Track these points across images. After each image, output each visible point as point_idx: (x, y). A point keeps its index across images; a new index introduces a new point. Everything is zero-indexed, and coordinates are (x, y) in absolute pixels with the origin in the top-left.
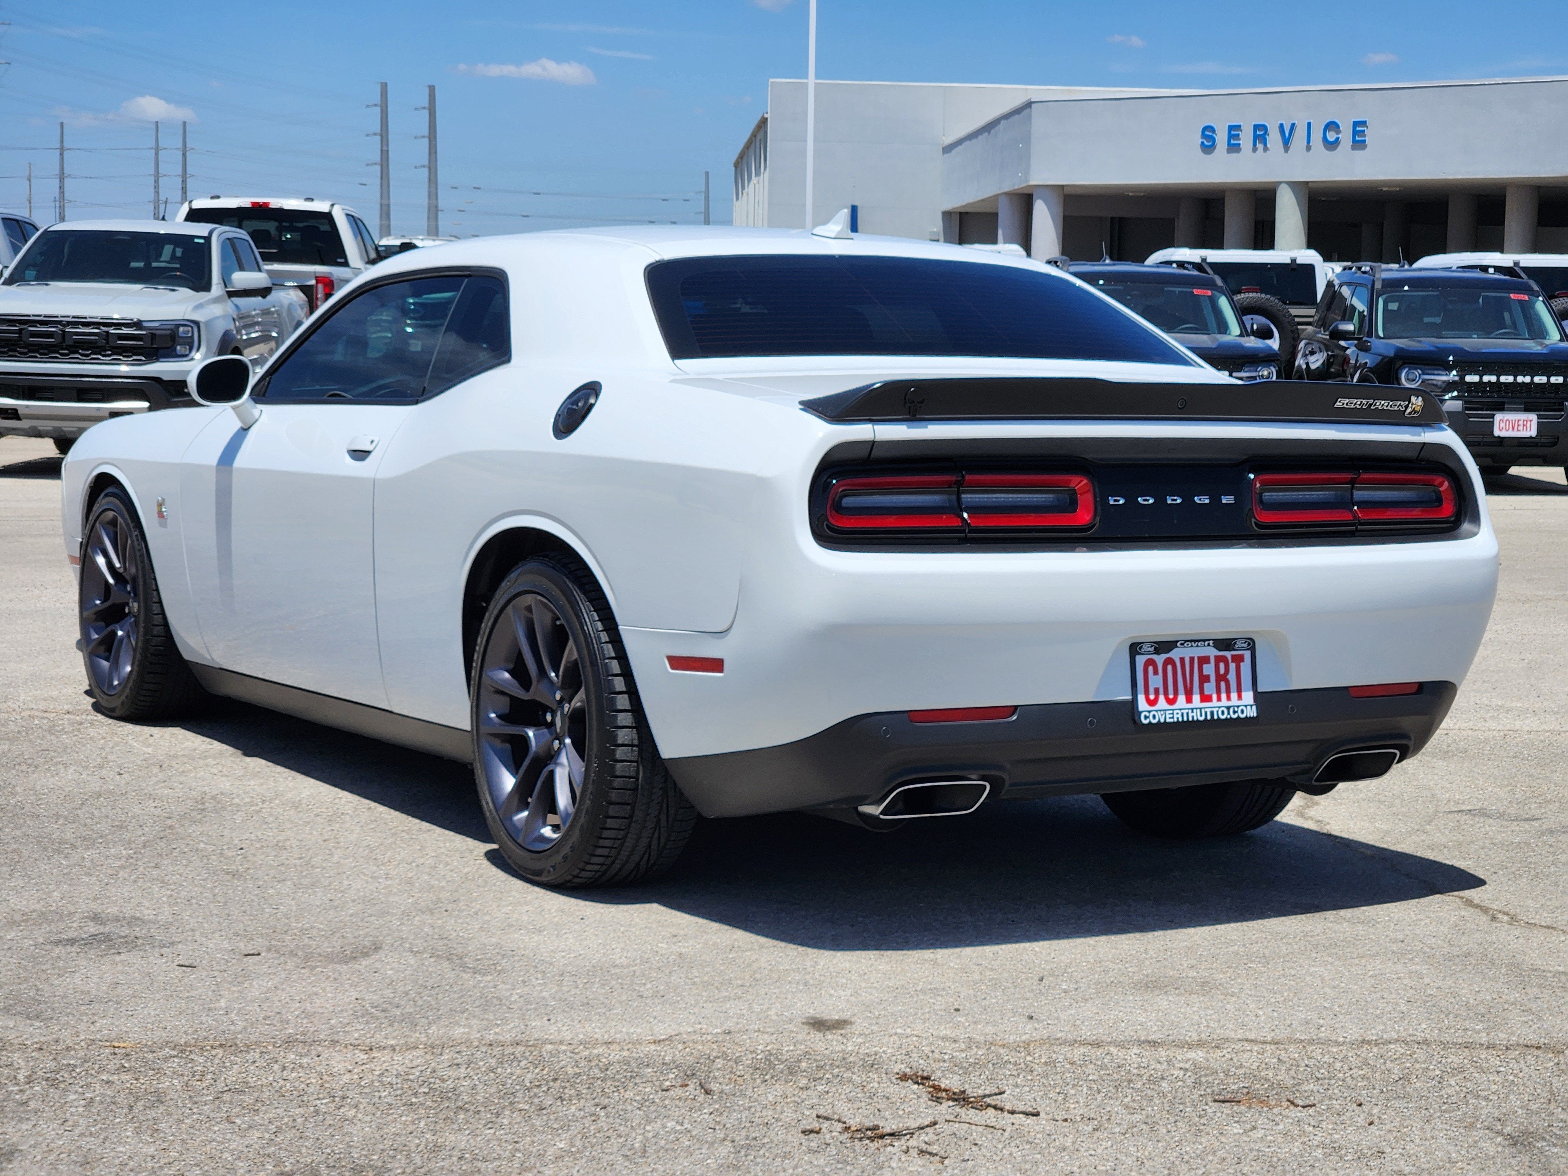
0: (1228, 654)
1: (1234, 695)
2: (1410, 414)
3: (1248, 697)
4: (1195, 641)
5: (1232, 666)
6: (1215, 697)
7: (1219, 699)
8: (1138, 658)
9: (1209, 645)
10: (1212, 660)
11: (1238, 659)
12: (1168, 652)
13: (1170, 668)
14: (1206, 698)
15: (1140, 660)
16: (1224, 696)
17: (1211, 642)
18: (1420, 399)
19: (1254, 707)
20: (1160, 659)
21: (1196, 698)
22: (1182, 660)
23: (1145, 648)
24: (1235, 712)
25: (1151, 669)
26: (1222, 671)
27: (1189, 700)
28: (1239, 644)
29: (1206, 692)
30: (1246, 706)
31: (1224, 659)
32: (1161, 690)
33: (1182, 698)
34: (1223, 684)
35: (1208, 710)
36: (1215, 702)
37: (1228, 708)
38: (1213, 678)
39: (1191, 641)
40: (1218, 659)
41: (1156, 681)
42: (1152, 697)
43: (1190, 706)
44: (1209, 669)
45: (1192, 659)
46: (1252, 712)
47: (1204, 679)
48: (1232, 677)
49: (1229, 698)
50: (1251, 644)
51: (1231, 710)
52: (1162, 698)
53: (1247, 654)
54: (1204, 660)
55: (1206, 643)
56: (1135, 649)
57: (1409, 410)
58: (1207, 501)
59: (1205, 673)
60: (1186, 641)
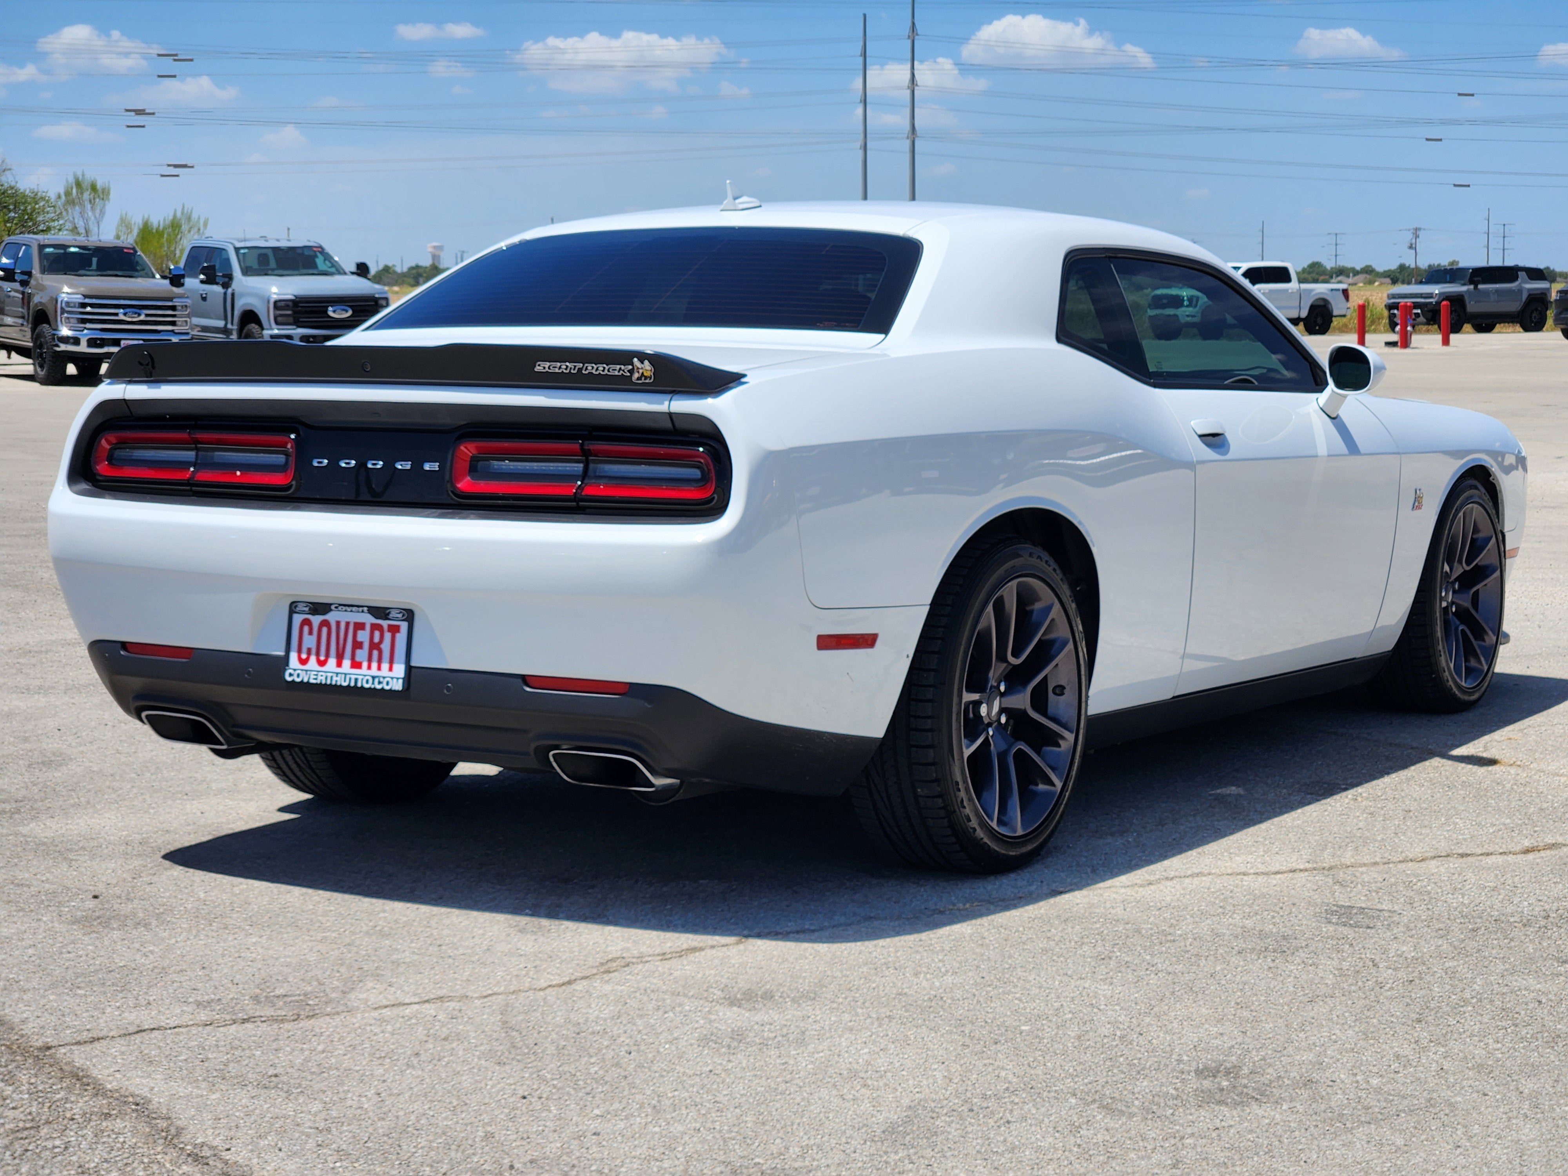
0: (385, 623)
1: (385, 666)
3: (400, 670)
4: (349, 606)
5: (388, 636)
6: (365, 665)
7: (369, 667)
8: (295, 616)
9: (363, 611)
10: (368, 627)
11: (394, 630)
12: (324, 614)
13: (325, 630)
14: (356, 665)
15: (298, 619)
16: (374, 665)
17: (366, 609)
18: (646, 362)
19: (401, 681)
20: (316, 620)
21: (347, 663)
22: (338, 623)
23: (300, 607)
24: (380, 683)
25: (306, 629)
26: (377, 639)
27: (339, 664)
28: (393, 614)
29: (358, 659)
30: (392, 678)
31: (379, 627)
32: (314, 651)
33: (332, 661)
34: (375, 653)
35: (353, 677)
36: (364, 670)
37: (374, 678)
38: (366, 646)
39: (345, 605)
40: (374, 627)
41: (310, 641)
42: (304, 656)
43: (339, 670)
44: (363, 636)
45: (348, 624)
46: (398, 686)
47: (357, 645)
48: (386, 646)
49: (379, 668)
50: (409, 615)
51: (376, 680)
52: (313, 659)
53: (404, 626)
54: (359, 626)
55: (361, 609)
56: (293, 608)
57: (636, 375)
58: (408, 467)
59: (359, 639)
60: (340, 605)
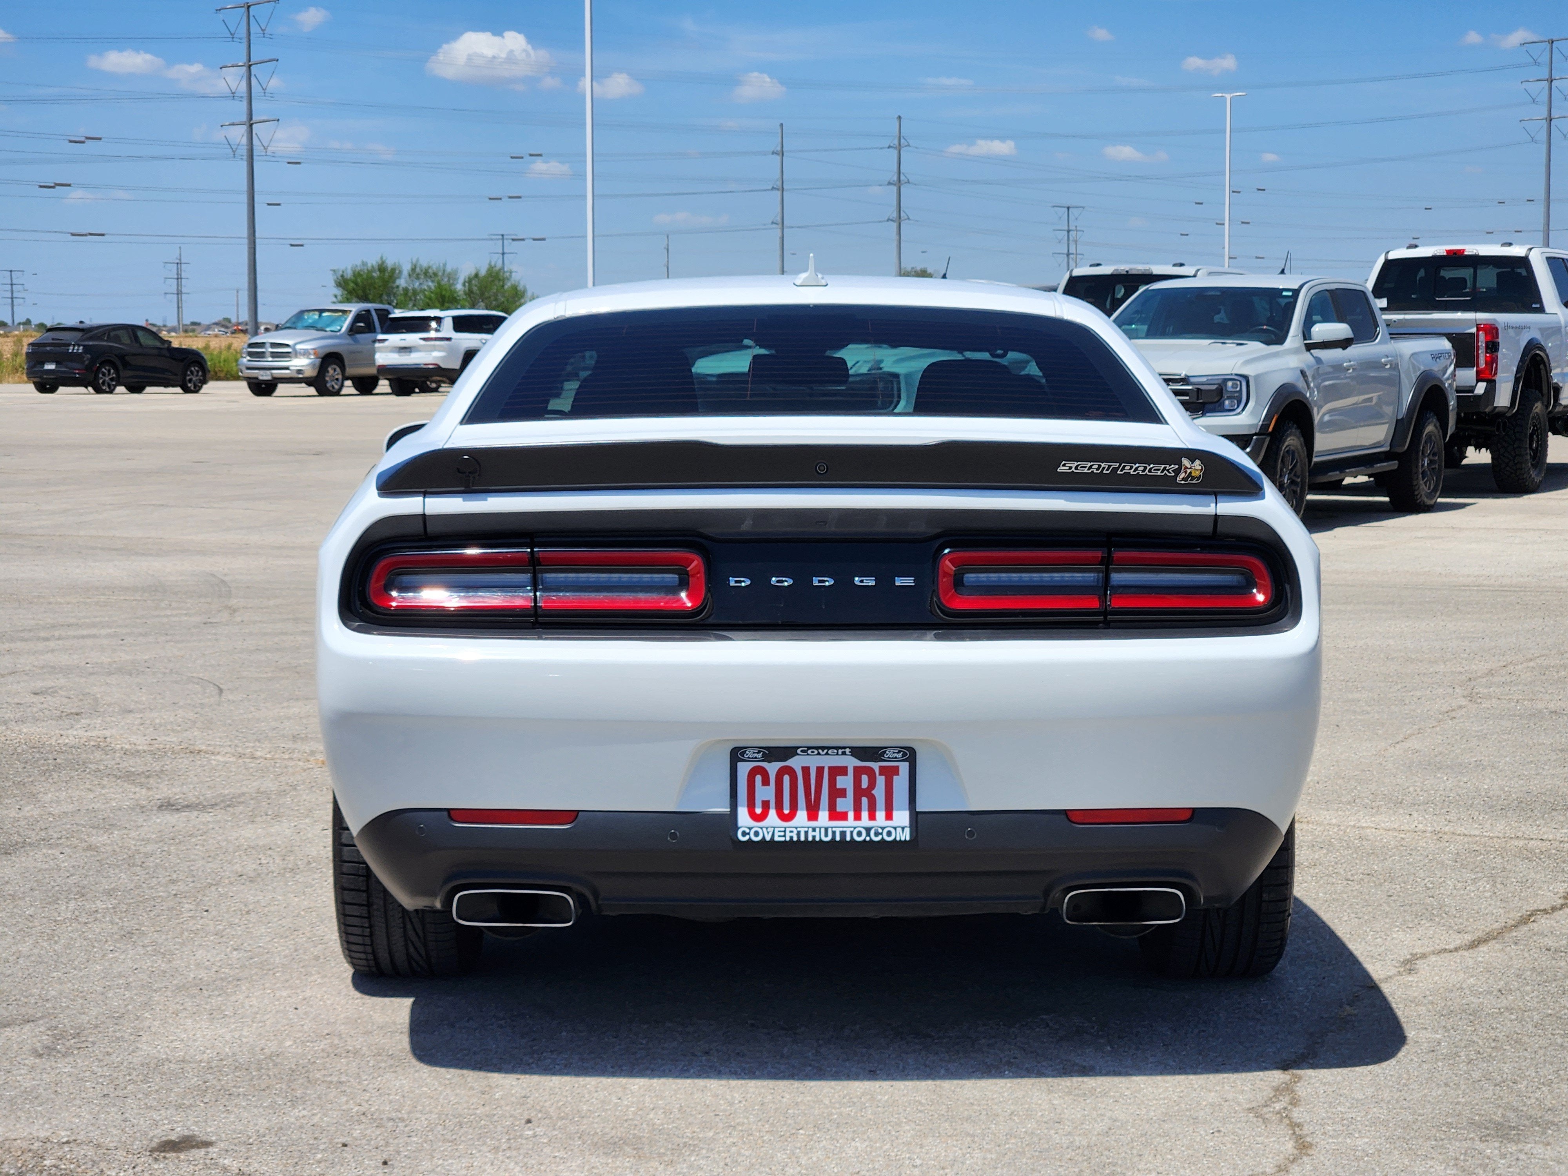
0: (875, 766)
1: (881, 814)
2: (1183, 479)
3: (902, 817)
4: (823, 748)
5: (881, 781)
6: (851, 815)
7: (858, 817)
8: (740, 765)
9: (844, 753)
10: (851, 771)
11: (890, 773)
12: (785, 761)
13: (786, 779)
14: (836, 815)
15: (744, 769)
16: (865, 814)
17: (848, 750)
18: (1197, 462)
19: (907, 830)
20: (773, 768)
21: (823, 815)
22: (806, 770)
23: (749, 754)
24: (877, 834)
25: (758, 779)
26: (865, 784)
27: (814, 817)
28: (889, 754)
29: (840, 808)
30: (895, 828)
31: (867, 771)
32: (773, 804)
33: (802, 815)
34: (865, 801)
35: (838, 831)
36: (851, 821)
37: (868, 830)
38: (850, 793)
39: (817, 748)
40: (858, 771)
41: (766, 793)
42: (758, 811)
43: (813, 824)
44: (845, 782)
45: (820, 770)
46: (906, 836)
47: (836, 793)
48: (879, 792)
49: (872, 817)
50: (910, 754)
51: (872, 832)
52: (772, 812)
53: (904, 767)
54: (838, 771)
55: (840, 751)
56: (737, 754)
57: (1182, 475)
58: (873, 583)
59: (839, 785)
60: (809, 748)
